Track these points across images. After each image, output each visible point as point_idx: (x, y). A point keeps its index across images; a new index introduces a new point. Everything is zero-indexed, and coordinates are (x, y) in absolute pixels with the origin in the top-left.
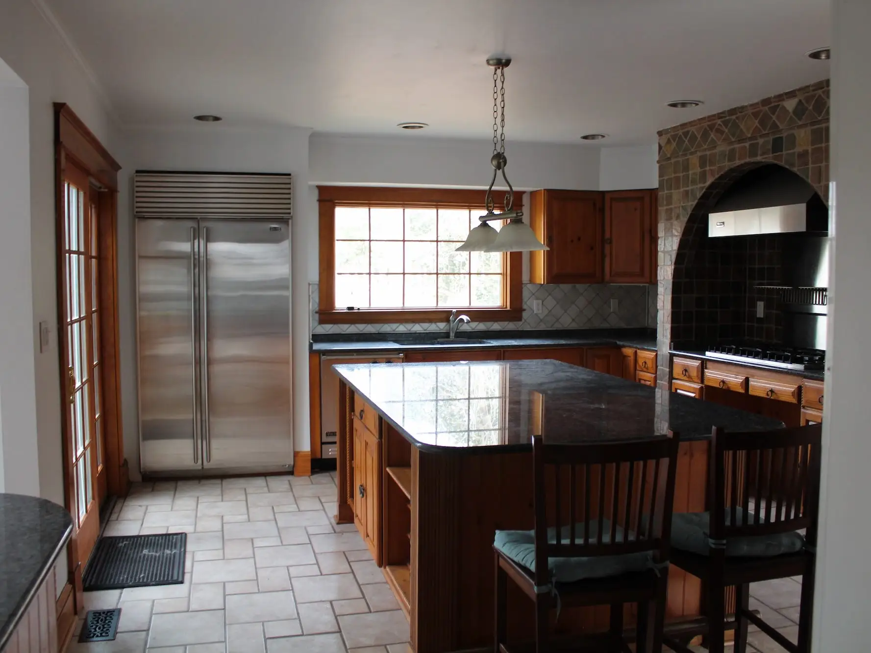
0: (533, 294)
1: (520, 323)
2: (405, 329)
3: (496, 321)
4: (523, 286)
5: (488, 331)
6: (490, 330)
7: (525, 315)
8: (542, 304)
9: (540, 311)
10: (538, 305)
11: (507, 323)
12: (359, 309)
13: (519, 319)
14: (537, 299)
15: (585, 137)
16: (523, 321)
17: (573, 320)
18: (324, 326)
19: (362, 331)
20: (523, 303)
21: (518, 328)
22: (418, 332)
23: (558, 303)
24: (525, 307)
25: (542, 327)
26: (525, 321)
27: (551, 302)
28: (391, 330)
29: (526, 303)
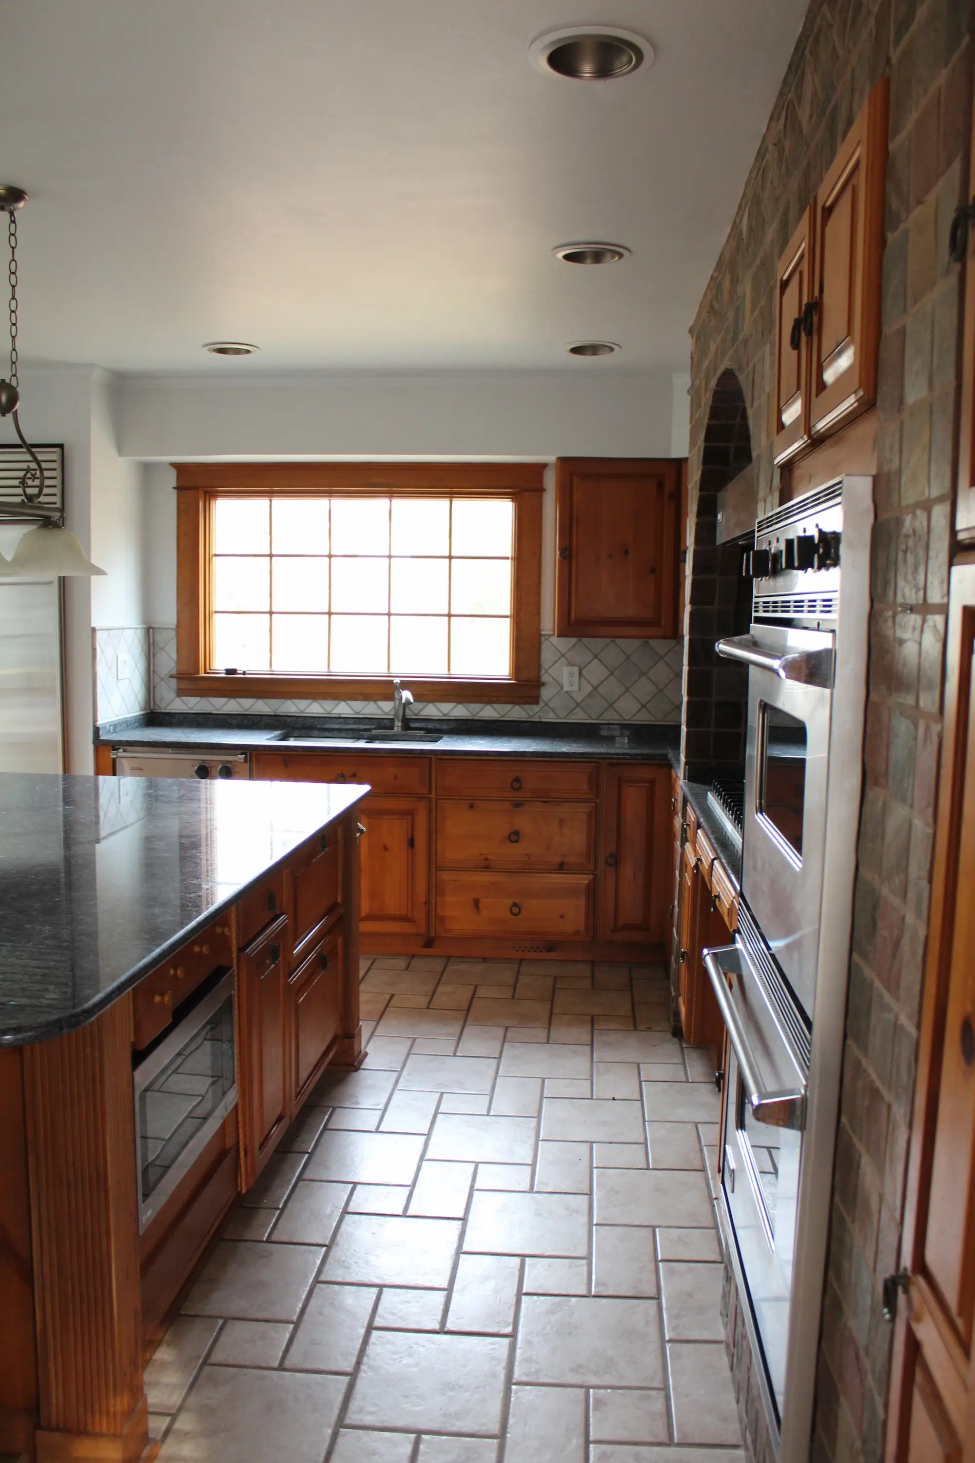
0: (563, 655)
1: (536, 708)
2: (322, 711)
3: (489, 702)
4: (543, 639)
5: (473, 720)
6: (475, 718)
7: (546, 693)
8: (580, 674)
9: (576, 688)
10: (571, 675)
11: (509, 706)
12: (244, 673)
13: (535, 700)
14: (570, 664)
15: (576, 350)
16: (542, 704)
17: (643, 706)
18: (185, 699)
19: (247, 710)
20: (543, 672)
21: (530, 716)
22: (342, 716)
23: (612, 673)
24: (545, 678)
25: (579, 717)
26: (546, 704)
27: (596, 672)
28: (298, 711)
29: (547, 671)
